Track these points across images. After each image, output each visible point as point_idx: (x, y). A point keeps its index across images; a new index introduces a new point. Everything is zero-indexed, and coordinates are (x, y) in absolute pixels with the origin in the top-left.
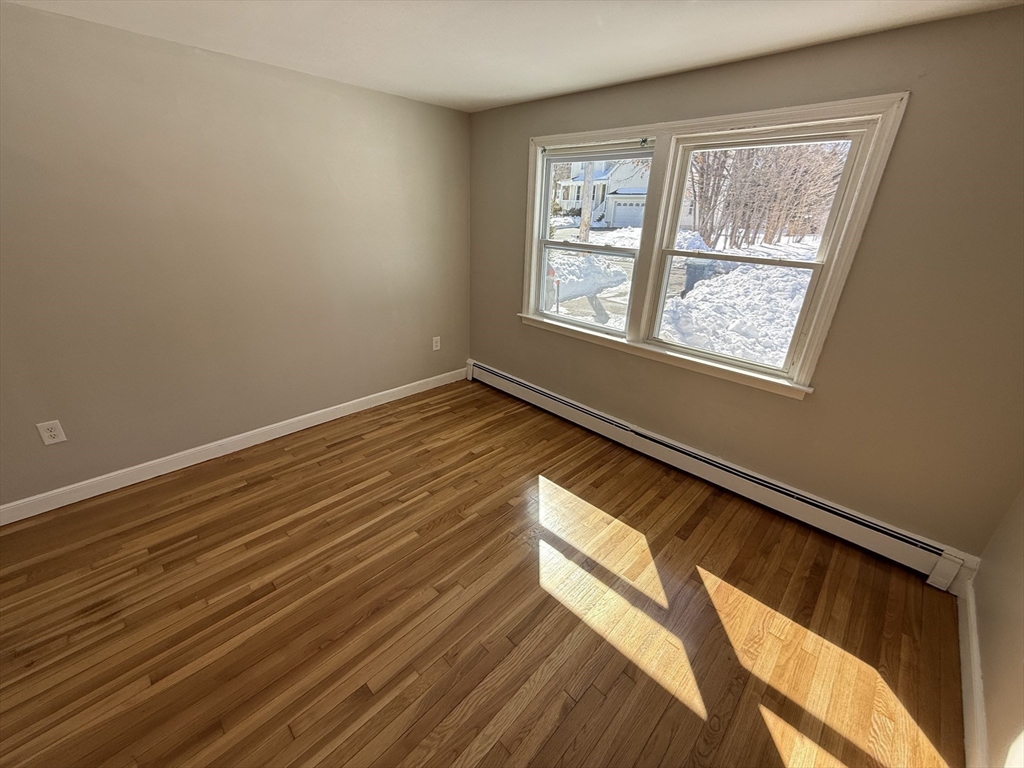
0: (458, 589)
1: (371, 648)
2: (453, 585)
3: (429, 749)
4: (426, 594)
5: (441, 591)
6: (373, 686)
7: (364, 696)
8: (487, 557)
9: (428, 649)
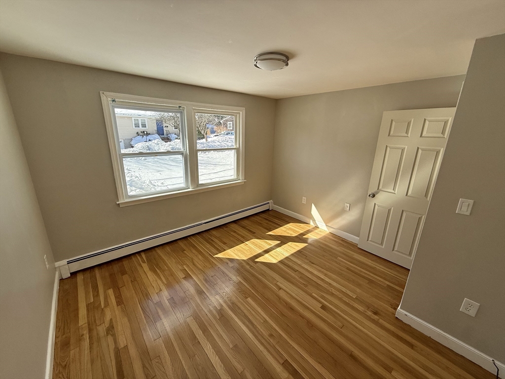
0: (278, 283)
1: (308, 308)
2: (277, 285)
3: (331, 290)
4: (282, 294)
5: (280, 288)
6: (321, 305)
7: (324, 307)
8: (263, 275)
9: (303, 291)
